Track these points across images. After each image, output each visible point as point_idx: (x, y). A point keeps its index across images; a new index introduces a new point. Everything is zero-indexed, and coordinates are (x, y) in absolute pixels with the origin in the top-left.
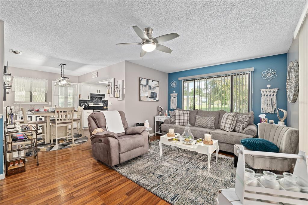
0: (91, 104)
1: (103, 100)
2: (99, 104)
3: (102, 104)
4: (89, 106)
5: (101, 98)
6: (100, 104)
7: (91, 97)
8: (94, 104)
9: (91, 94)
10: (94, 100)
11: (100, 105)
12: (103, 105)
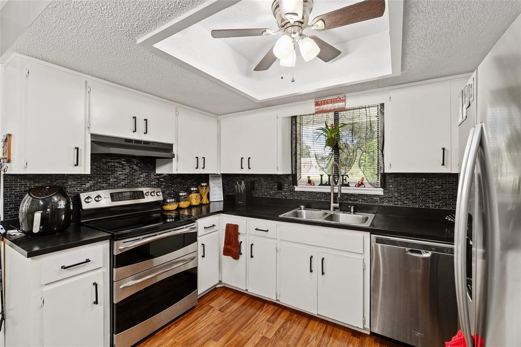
0: (93, 194)
1: (162, 170)
2: (141, 195)
3: (156, 190)
4: (85, 206)
5: (149, 163)
6: (145, 190)
7: (95, 157)
8: (113, 197)
9: (97, 141)
10: (114, 172)
11: (148, 199)
12: (161, 198)
